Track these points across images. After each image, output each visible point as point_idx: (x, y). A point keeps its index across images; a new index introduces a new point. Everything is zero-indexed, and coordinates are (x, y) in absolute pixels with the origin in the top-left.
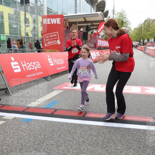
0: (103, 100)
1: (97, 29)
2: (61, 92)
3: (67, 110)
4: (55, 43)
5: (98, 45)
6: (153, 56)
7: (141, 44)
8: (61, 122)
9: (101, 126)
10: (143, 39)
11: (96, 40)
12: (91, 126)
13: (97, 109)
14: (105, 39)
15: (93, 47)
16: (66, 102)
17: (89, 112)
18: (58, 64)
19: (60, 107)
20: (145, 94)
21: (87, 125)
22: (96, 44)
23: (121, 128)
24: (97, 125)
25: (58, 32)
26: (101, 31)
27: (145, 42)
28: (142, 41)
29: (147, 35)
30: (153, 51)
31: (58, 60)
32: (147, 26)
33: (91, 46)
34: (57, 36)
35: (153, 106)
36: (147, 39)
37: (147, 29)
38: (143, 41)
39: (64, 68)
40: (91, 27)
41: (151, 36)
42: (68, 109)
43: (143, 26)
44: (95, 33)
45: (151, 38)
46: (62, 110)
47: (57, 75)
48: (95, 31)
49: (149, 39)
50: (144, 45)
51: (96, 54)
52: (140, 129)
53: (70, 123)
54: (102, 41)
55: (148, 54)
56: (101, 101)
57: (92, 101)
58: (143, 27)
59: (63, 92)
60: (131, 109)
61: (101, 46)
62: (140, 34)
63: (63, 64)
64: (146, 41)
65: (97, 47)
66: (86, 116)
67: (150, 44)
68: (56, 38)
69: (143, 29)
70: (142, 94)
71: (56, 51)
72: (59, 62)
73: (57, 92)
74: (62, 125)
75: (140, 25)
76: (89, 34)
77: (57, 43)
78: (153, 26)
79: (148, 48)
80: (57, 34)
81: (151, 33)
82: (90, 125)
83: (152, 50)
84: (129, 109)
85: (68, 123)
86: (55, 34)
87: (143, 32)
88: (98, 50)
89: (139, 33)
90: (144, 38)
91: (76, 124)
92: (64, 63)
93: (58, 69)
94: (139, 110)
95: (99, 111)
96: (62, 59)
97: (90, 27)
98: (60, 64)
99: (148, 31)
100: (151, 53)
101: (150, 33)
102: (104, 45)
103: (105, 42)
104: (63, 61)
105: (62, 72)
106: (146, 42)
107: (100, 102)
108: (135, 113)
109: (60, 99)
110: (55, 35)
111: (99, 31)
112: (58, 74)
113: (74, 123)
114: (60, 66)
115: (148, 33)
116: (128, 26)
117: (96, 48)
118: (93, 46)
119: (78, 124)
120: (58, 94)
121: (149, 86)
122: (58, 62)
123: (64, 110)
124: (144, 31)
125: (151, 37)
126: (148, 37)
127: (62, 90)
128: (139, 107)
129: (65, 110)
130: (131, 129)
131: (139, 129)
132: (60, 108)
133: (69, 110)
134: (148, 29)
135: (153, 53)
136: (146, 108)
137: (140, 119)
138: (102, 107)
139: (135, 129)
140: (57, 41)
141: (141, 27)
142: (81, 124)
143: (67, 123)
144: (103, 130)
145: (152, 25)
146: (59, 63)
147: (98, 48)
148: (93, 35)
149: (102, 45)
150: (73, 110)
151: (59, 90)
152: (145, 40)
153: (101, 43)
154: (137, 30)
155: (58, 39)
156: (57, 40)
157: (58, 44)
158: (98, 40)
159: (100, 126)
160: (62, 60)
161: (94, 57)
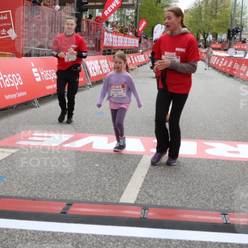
0: (112, 174)
1: (103, 8)
2: (13, 154)
3: (24, 198)
4: (4, 35)
5: (106, 43)
6: (225, 73)
7: (201, 44)
8: (7, 229)
9: (105, 236)
10: (204, 33)
11: (99, 32)
12: (80, 235)
13: (95, 195)
14: (121, 31)
15: (93, 49)
16: (24, 177)
17: (78, 202)
18: (9, 85)
19: (9, 190)
20: (205, 157)
21: (71, 234)
22: (99, 41)
23: (150, 239)
24: (94, 233)
25: (10, 11)
26: (110, 14)
27: (208, 39)
28: (202, 38)
29: (212, 25)
30: (224, 61)
31: (9, 75)
32: (213, 7)
33: (88, 46)
34: (8, 21)
35: (222, 185)
36: (212, 34)
37: (212, 12)
38: (204, 37)
39: (22, 97)
40: (89, 4)
41: (221, 28)
42: (27, 196)
43: (203, 6)
44: (98, 17)
45: (221, 33)
46: (11, 197)
47: (5, 111)
48: (98, 13)
49: (217, 35)
50: (205, 47)
51: (99, 64)
52: (194, 241)
53: (30, 231)
54: (115, 36)
55: (214, 68)
56: (106, 176)
57: (87, 174)
58: (203, 9)
59: (16, 153)
60: (175, 193)
61: (112, 47)
62: (197, 23)
63: (19, 86)
64: (211, 39)
65: (103, 49)
66: (69, 213)
67: (219, 46)
68: (5, 24)
69: (203, 13)
70: (200, 159)
71: (5, 55)
72: (11, 80)
73: (3, 152)
74: (10, 235)
75: (196, 4)
76: (84, 18)
77: (7, 35)
78: (224, 7)
79: (215, 53)
80: (9, 16)
81: (222, 21)
82: (78, 234)
83: (223, 59)
84: (171, 192)
85: (26, 230)
86: (4, 15)
87: (203, 20)
88: (103, 54)
89: (195, 20)
90: (206, 32)
91: (44, 232)
92: (21, 83)
93: (8, 97)
94: (191, 195)
95: (101, 200)
96: (18, 74)
97: (87, 3)
98: (13, 85)
99: (215, 17)
100: (220, 65)
101: (218, 21)
102: (119, 45)
103: (119, 37)
104: (20, 78)
105: (18, 105)
106: (210, 41)
107: (105, 178)
108: (182, 202)
109: (9, 172)
110: (5, 18)
111: (106, 13)
112: (6, 109)
113: (39, 231)
114: (12, 90)
115: (214, 20)
116: (171, 4)
117: (99, 50)
118: (94, 46)
119: (49, 232)
120: (5, 159)
121: (214, 140)
122: (7, 80)
123: (16, 197)
124: (206, 18)
125: (221, 31)
126: (214, 30)
127: (14, 148)
128: (193, 188)
129: (21, 198)
130: (174, 240)
131: (190, 241)
132: (9, 193)
133: (29, 198)
134: (214, 13)
135: (225, 65)
136: (207, 191)
137: (194, 216)
138: (107, 189)
139: (181, 241)
140: (8, 32)
141: (200, 8)
142: (56, 233)
143: (22, 230)
144: (109, 245)
145: (222, 5)
146: (11, 83)
147: (104, 51)
148: (92, 20)
149: (114, 45)
150: (39, 197)
151: (7, 147)
152: (208, 35)
153: (111, 40)
154: (192, 14)
155: (10, 27)
156: (7, 28)
157: (10, 38)
158: (106, 34)
159: (101, 236)
160: (18, 77)
161: (95, 71)
